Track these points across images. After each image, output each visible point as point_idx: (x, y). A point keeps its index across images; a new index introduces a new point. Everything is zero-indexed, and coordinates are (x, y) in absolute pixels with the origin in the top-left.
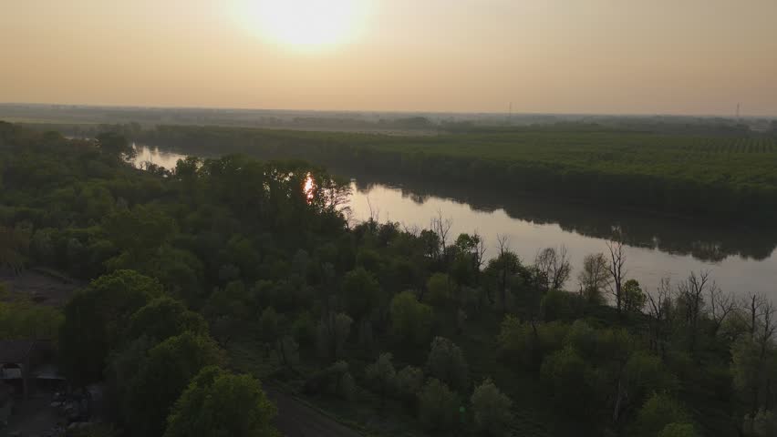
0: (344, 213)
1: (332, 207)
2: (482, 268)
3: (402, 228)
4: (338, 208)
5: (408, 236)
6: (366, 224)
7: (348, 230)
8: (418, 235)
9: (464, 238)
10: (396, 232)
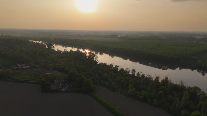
0: (97, 61)
1: (95, 60)
2: (119, 70)
3: (107, 64)
4: (96, 60)
5: (108, 65)
6: (101, 63)
7: (98, 64)
8: (109, 65)
9: (116, 66)
10: (106, 65)
